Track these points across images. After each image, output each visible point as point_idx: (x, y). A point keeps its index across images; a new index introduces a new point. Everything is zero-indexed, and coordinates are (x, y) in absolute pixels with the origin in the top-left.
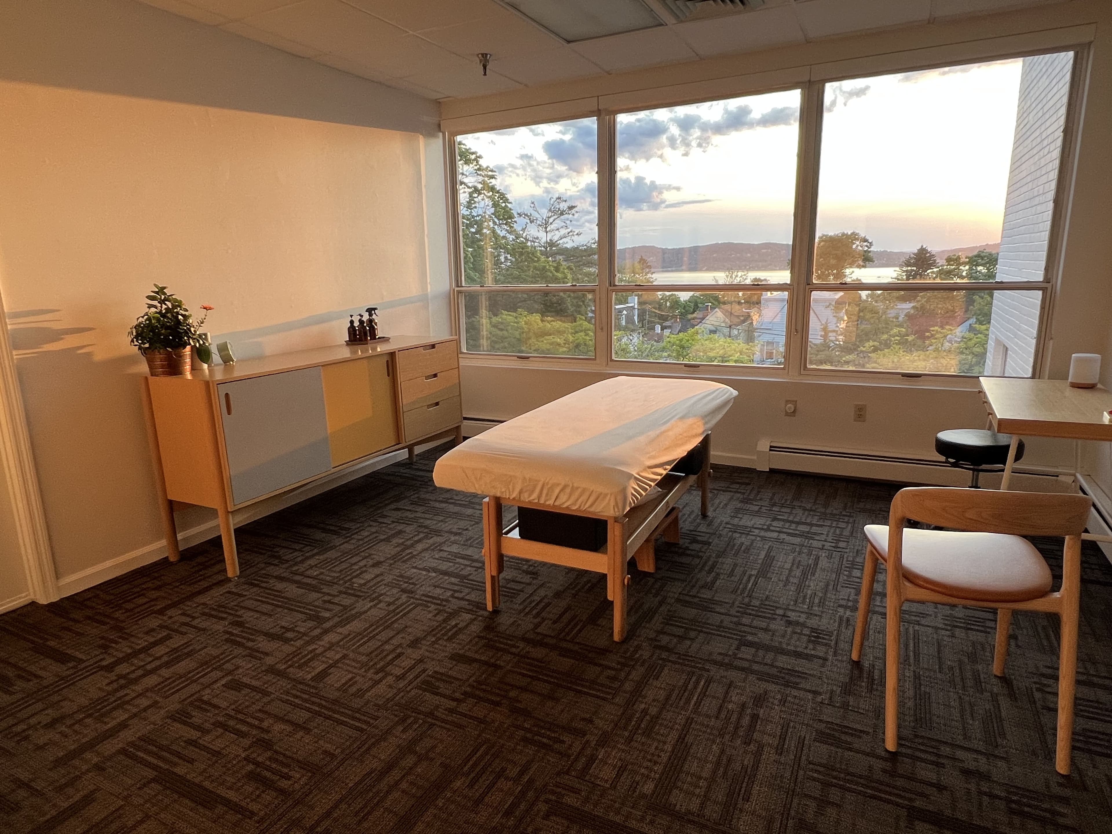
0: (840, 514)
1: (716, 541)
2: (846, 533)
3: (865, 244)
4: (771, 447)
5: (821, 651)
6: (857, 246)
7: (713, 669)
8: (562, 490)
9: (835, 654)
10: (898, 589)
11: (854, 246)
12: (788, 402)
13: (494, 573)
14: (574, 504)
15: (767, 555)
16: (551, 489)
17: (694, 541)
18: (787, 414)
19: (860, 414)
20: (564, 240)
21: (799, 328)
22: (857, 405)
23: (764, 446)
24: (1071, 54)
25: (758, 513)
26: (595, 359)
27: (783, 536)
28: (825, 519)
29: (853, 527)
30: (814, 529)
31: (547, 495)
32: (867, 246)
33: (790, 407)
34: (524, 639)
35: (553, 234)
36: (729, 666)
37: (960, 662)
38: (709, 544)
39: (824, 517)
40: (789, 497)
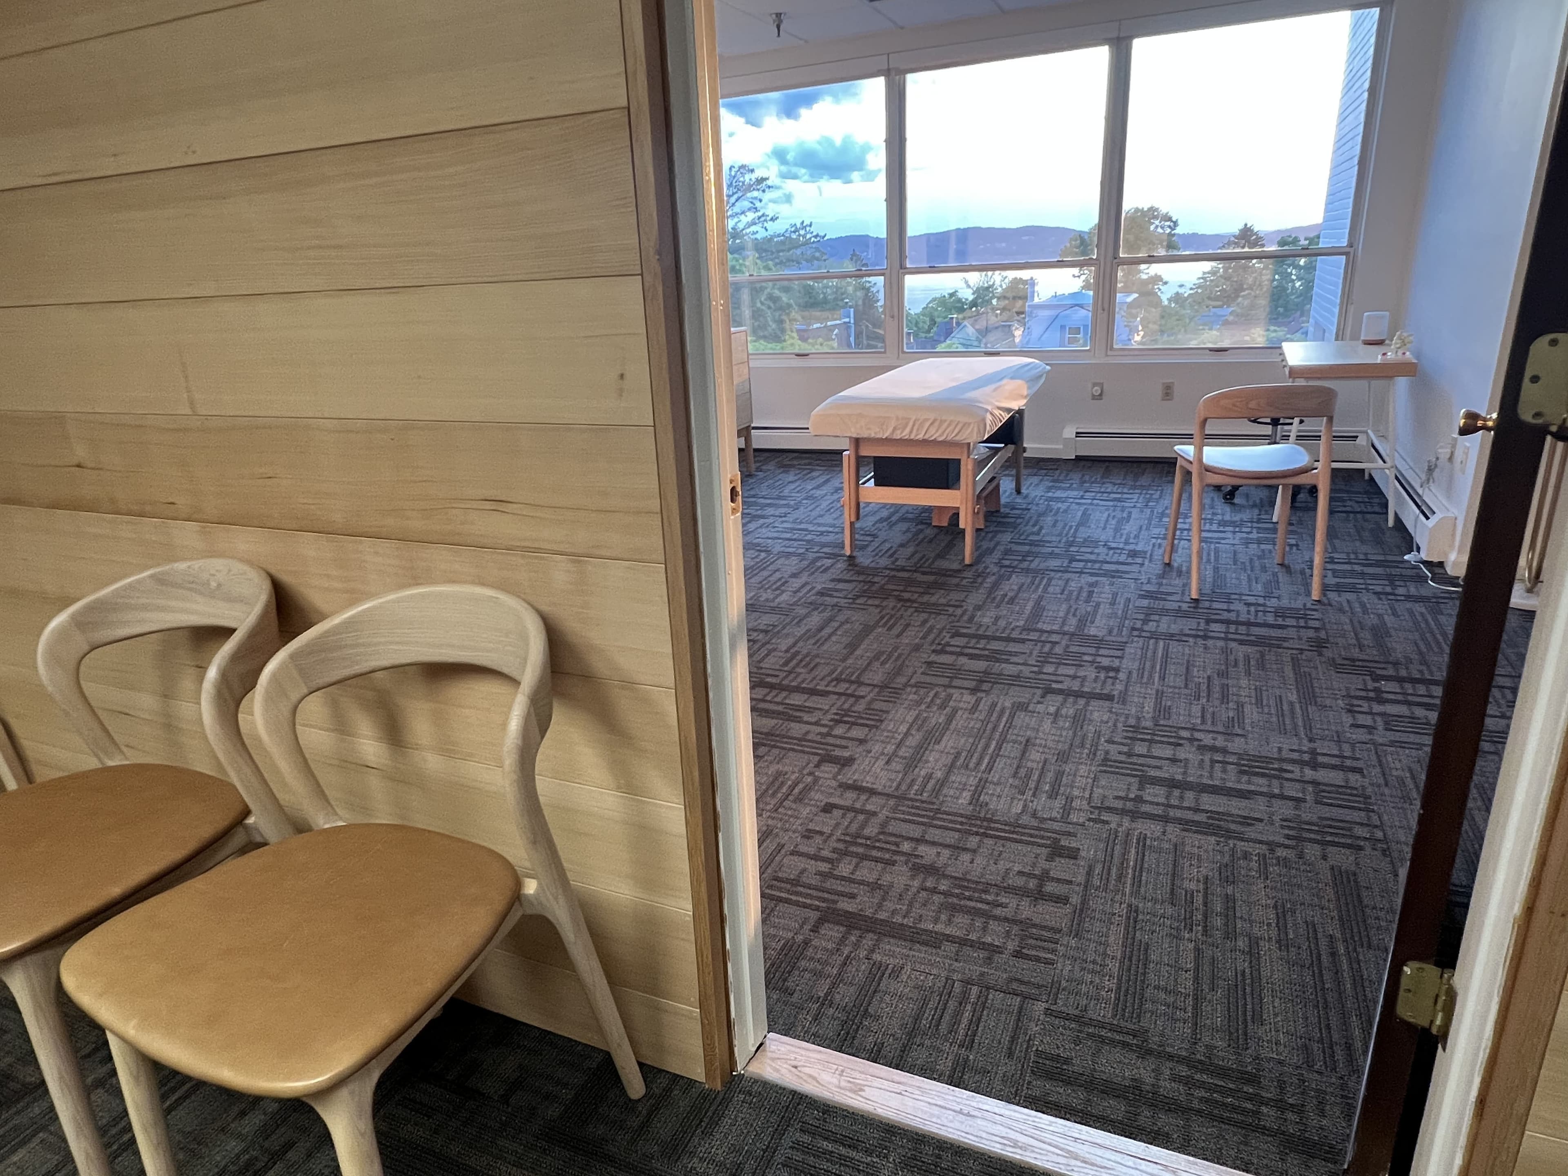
0: (1150, 485)
1: (1034, 508)
2: (1156, 496)
3: (1168, 223)
4: (1077, 433)
5: (1139, 560)
6: (1156, 227)
7: (1052, 574)
8: (932, 424)
9: (1150, 561)
10: (1201, 478)
11: (1152, 228)
12: (1095, 385)
13: (853, 519)
14: (940, 436)
15: (1084, 514)
16: (921, 425)
17: (1014, 509)
18: (1094, 397)
19: (1168, 392)
20: (753, 228)
21: (1106, 306)
22: (1163, 384)
23: (1069, 432)
24: (1376, 11)
25: (1070, 488)
26: (885, 352)
27: (1095, 502)
28: (1135, 489)
29: (1161, 493)
30: (1125, 496)
31: (918, 430)
32: (1169, 227)
33: (1097, 390)
34: (886, 568)
35: (736, 220)
36: (1067, 572)
37: (1251, 560)
38: (1029, 509)
39: (1134, 487)
40: (1099, 476)
